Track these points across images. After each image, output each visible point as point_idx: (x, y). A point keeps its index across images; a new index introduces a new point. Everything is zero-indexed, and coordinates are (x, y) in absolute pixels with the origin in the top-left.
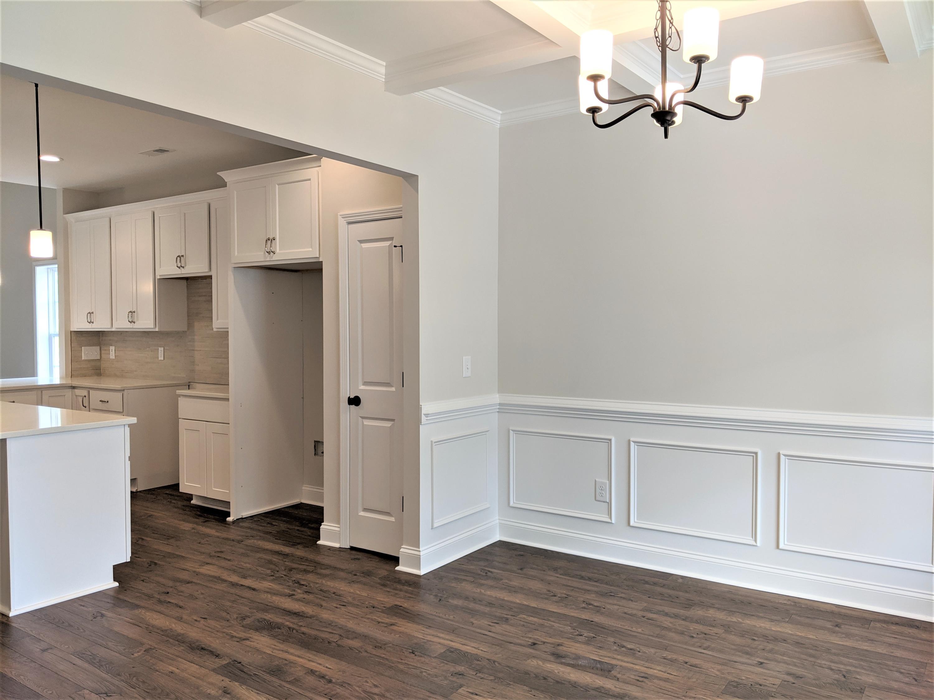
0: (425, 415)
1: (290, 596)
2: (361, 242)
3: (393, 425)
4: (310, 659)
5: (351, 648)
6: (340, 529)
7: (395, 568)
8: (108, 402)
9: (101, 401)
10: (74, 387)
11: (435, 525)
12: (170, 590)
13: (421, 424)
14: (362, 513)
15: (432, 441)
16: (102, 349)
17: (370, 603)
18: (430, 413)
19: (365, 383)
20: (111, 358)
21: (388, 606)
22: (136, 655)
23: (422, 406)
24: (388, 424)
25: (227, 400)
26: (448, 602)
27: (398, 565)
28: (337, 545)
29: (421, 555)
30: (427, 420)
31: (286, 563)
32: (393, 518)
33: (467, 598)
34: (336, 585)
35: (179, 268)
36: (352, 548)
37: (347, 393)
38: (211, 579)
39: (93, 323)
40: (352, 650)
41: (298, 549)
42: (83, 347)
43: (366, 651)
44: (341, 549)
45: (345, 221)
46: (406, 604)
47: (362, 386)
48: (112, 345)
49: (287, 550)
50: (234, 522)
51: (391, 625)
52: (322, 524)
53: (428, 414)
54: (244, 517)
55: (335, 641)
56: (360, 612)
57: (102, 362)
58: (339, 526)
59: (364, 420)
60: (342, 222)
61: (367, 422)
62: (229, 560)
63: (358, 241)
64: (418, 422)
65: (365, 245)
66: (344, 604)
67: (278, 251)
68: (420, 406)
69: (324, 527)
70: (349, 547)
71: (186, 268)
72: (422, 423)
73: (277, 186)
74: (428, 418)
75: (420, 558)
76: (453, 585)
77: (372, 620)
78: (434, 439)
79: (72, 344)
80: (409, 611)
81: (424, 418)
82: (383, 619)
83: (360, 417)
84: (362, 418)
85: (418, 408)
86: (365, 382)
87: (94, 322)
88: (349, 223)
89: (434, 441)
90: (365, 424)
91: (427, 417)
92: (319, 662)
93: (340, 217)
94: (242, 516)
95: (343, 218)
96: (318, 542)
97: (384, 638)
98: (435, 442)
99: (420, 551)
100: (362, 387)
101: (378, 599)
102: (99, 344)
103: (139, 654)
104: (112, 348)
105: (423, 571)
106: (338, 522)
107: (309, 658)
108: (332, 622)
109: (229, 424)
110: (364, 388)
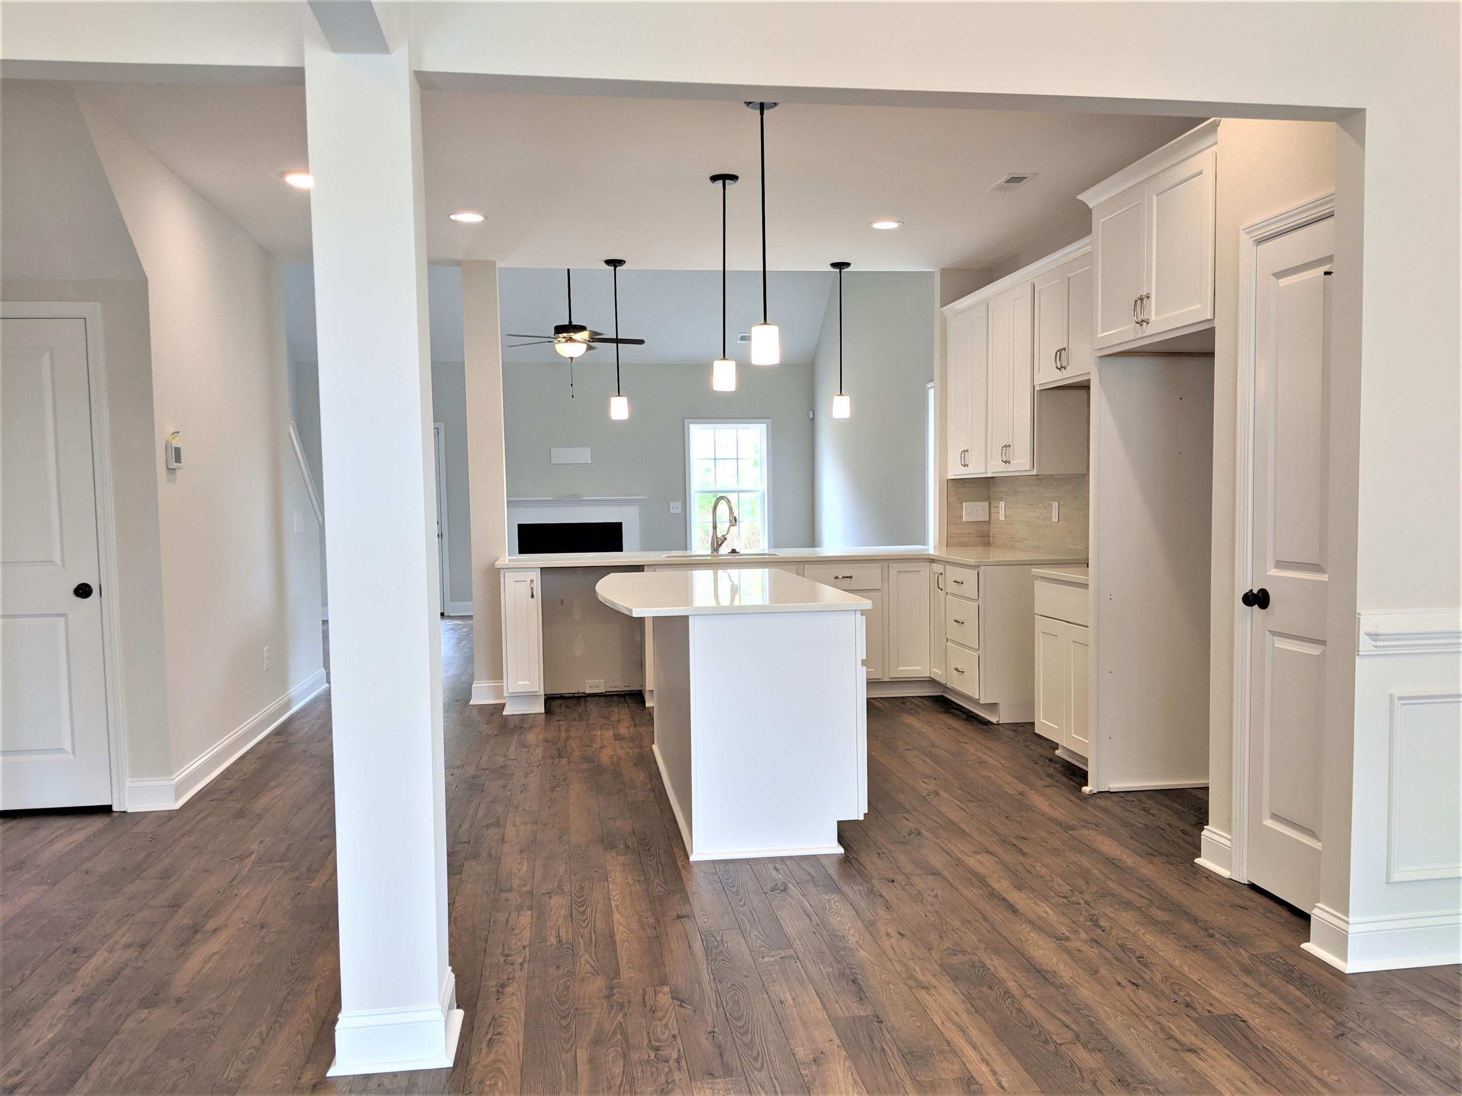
0: (1368, 635)
1: (1060, 939)
2: (1279, 275)
3: (1324, 652)
4: (987, 1058)
5: (1072, 1064)
6: (1232, 843)
7: (1301, 944)
8: (962, 583)
9: (954, 581)
10: (933, 560)
11: (1396, 878)
12: (899, 877)
13: (1358, 655)
14: (1269, 823)
15: (1391, 695)
16: (992, 505)
17: (1189, 995)
18: (1381, 632)
19: (1279, 564)
20: (1001, 519)
21: (1216, 1012)
22: (766, 959)
23: (1361, 617)
24: (1314, 650)
25: (1085, 586)
26: (1358, 1045)
27: (1308, 940)
28: (1225, 873)
29: (1350, 931)
30: (1375, 647)
31: (1109, 883)
32: (1320, 844)
33: (1408, 1052)
34: (1158, 944)
35: (1060, 369)
36: (1253, 887)
37: (1249, 584)
38: (970, 876)
39: (967, 466)
40: (1074, 1071)
41: (1152, 863)
42: (964, 503)
43: (1094, 1083)
44: (1230, 884)
45: (1251, 240)
46: (1257, 1020)
47: (1274, 570)
48: (1001, 501)
49: (1129, 859)
50: (1092, 795)
51: (1190, 1050)
52: (1205, 827)
53: (1378, 635)
54: (1111, 791)
55: (1059, 1042)
56: (1152, 1007)
57: (991, 525)
58: (1230, 837)
59: (1275, 638)
60: (1246, 241)
61: (1281, 644)
62: (1024, 854)
63: (1273, 275)
64: (1352, 649)
65: (1284, 282)
66: (1139, 982)
67: (1153, 318)
68: (1357, 616)
69: (1209, 833)
70: (1247, 883)
71: (1068, 368)
72: (1360, 653)
73: (1155, 198)
74: (1379, 644)
75: (1347, 936)
76: (1401, 1013)
77: (1162, 1028)
78: (1398, 692)
79: (949, 498)
80: (1251, 1035)
81: (1365, 644)
82: (1184, 1035)
83: (1269, 631)
84: (1273, 635)
85: (1353, 620)
86: (1277, 561)
87: (969, 465)
88: (1260, 242)
89: (1396, 695)
90: (1275, 645)
91: (1376, 640)
92: (997, 1069)
93: (1242, 233)
94: (1109, 788)
95: (1247, 233)
96: (1197, 860)
97: (1152, 1070)
98: (1400, 699)
99: (1348, 923)
100: (1273, 572)
101: (1212, 992)
102: (988, 499)
103: (772, 959)
104: (1002, 504)
105: (1350, 967)
106: (1229, 830)
107: (988, 1055)
108: (1087, 1007)
109: (1087, 627)
110: (1277, 574)
